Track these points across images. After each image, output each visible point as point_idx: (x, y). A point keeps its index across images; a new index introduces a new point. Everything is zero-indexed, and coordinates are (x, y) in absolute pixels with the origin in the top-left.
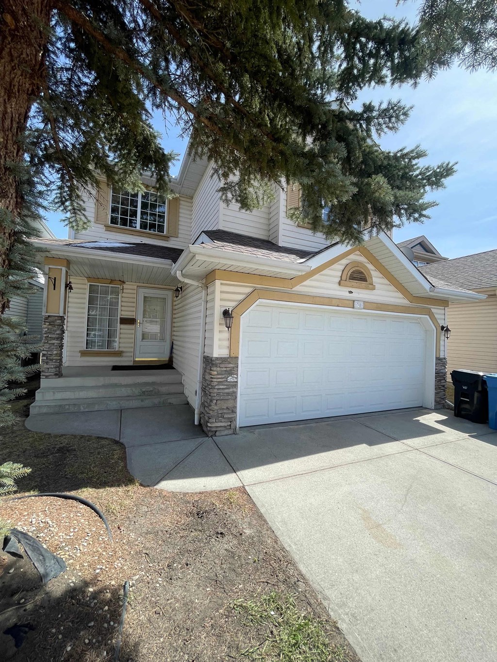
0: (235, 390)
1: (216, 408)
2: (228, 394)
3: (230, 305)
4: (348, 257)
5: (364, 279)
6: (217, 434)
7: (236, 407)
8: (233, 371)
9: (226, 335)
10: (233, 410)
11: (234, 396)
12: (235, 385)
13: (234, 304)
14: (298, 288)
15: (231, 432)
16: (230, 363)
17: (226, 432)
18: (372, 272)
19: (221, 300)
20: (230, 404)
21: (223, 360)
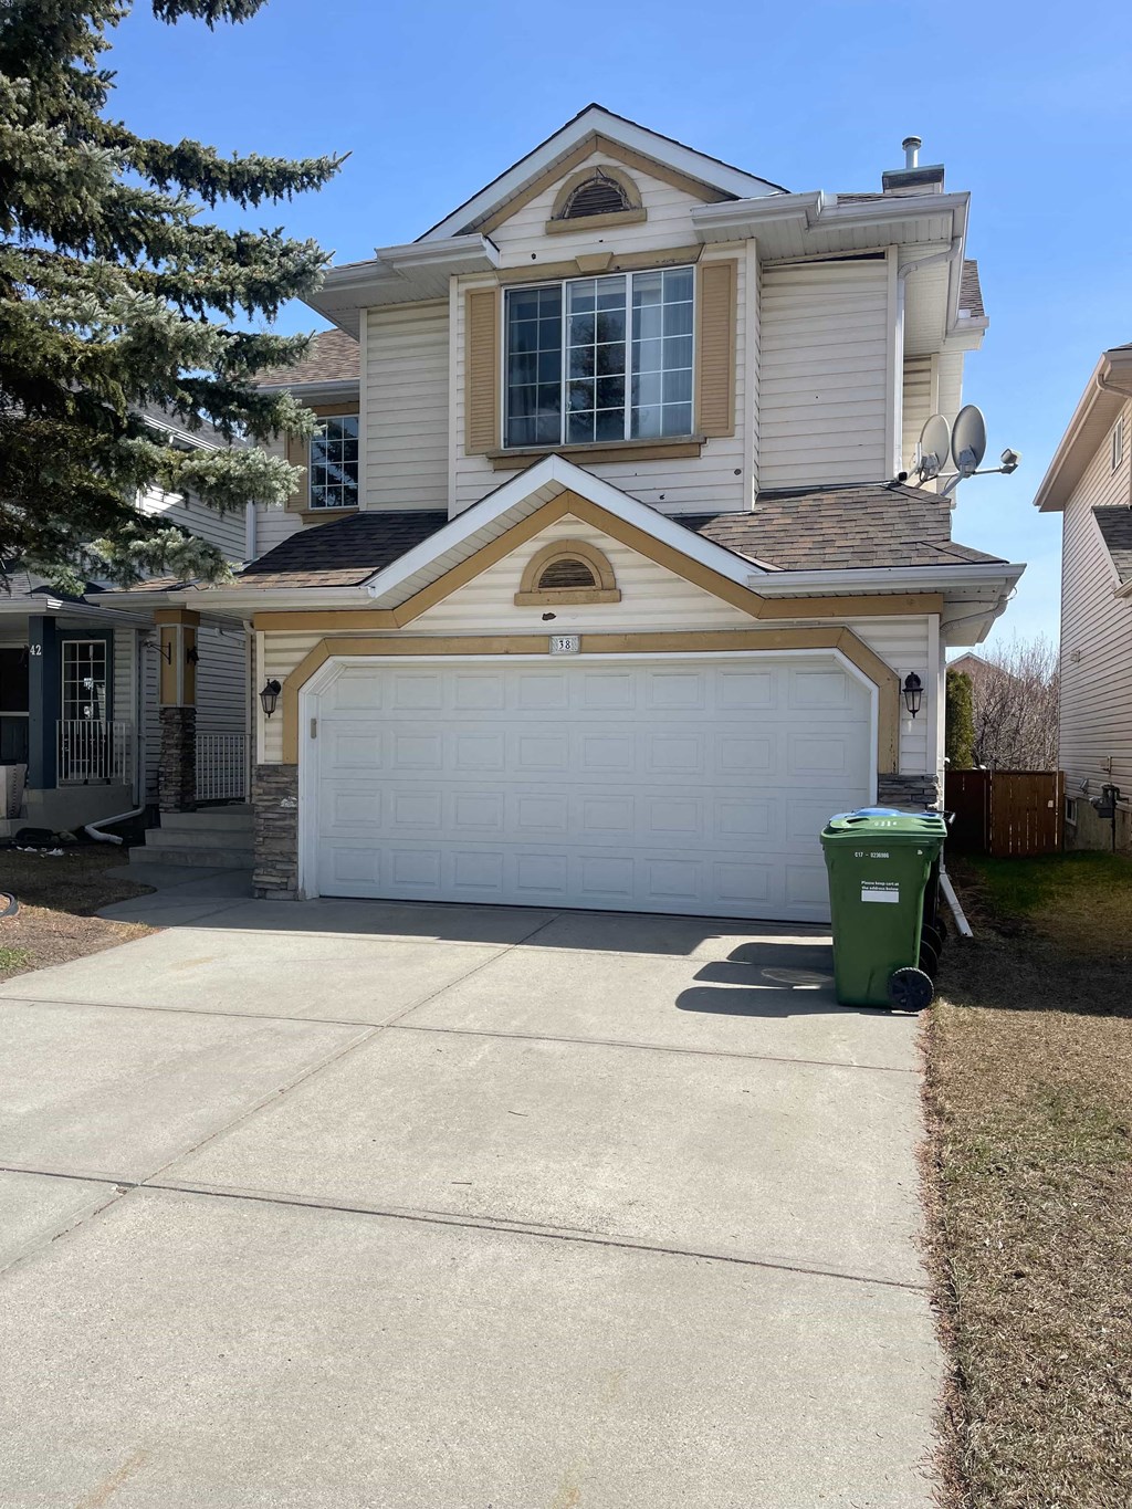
0: (292, 822)
1: (262, 850)
2: (283, 829)
3: (280, 674)
4: (540, 534)
5: (586, 580)
6: (269, 895)
7: (296, 853)
8: (290, 789)
9: (276, 727)
10: (291, 857)
11: (292, 832)
12: (294, 813)
13: (287, 670)
14: (415, 626)
15: (289, 895)
16: (283, 777)
17: (282, 895)
18: (613, 558)
19: (266, 664)
20: (284, 846)
21: (272, 770)
